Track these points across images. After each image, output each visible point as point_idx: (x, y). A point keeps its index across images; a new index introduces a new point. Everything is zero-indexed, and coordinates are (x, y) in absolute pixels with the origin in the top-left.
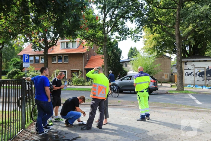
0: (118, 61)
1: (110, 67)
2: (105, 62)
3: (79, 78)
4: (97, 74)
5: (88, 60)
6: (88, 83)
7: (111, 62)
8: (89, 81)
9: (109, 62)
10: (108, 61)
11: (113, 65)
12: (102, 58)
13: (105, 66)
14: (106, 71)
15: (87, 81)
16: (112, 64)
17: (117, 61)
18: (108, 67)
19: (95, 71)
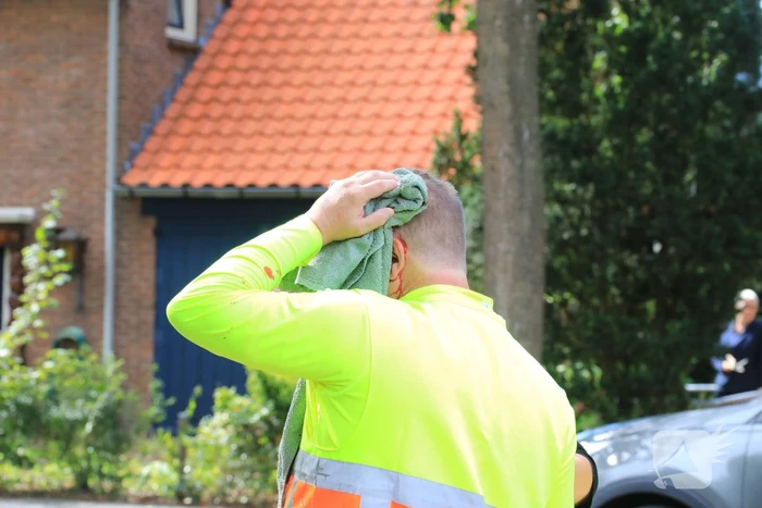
0: (727, 72)
1: (582, 178)
2: (498, 85)
3: (24, 354)
4: (368, 301)
5: (189, 52)
6: (182, 455)
7: (604, 80)
8: (205, 408)
9: (568, 99)
10: (543, 70)
11: (644, 136)
12: (446, 20)
13: (502, 148)
14: (503, 246)
15: (170, 422)
16: (623, 123)
17: (709, 73)
18: (549, 175)
19: (332, 245)
